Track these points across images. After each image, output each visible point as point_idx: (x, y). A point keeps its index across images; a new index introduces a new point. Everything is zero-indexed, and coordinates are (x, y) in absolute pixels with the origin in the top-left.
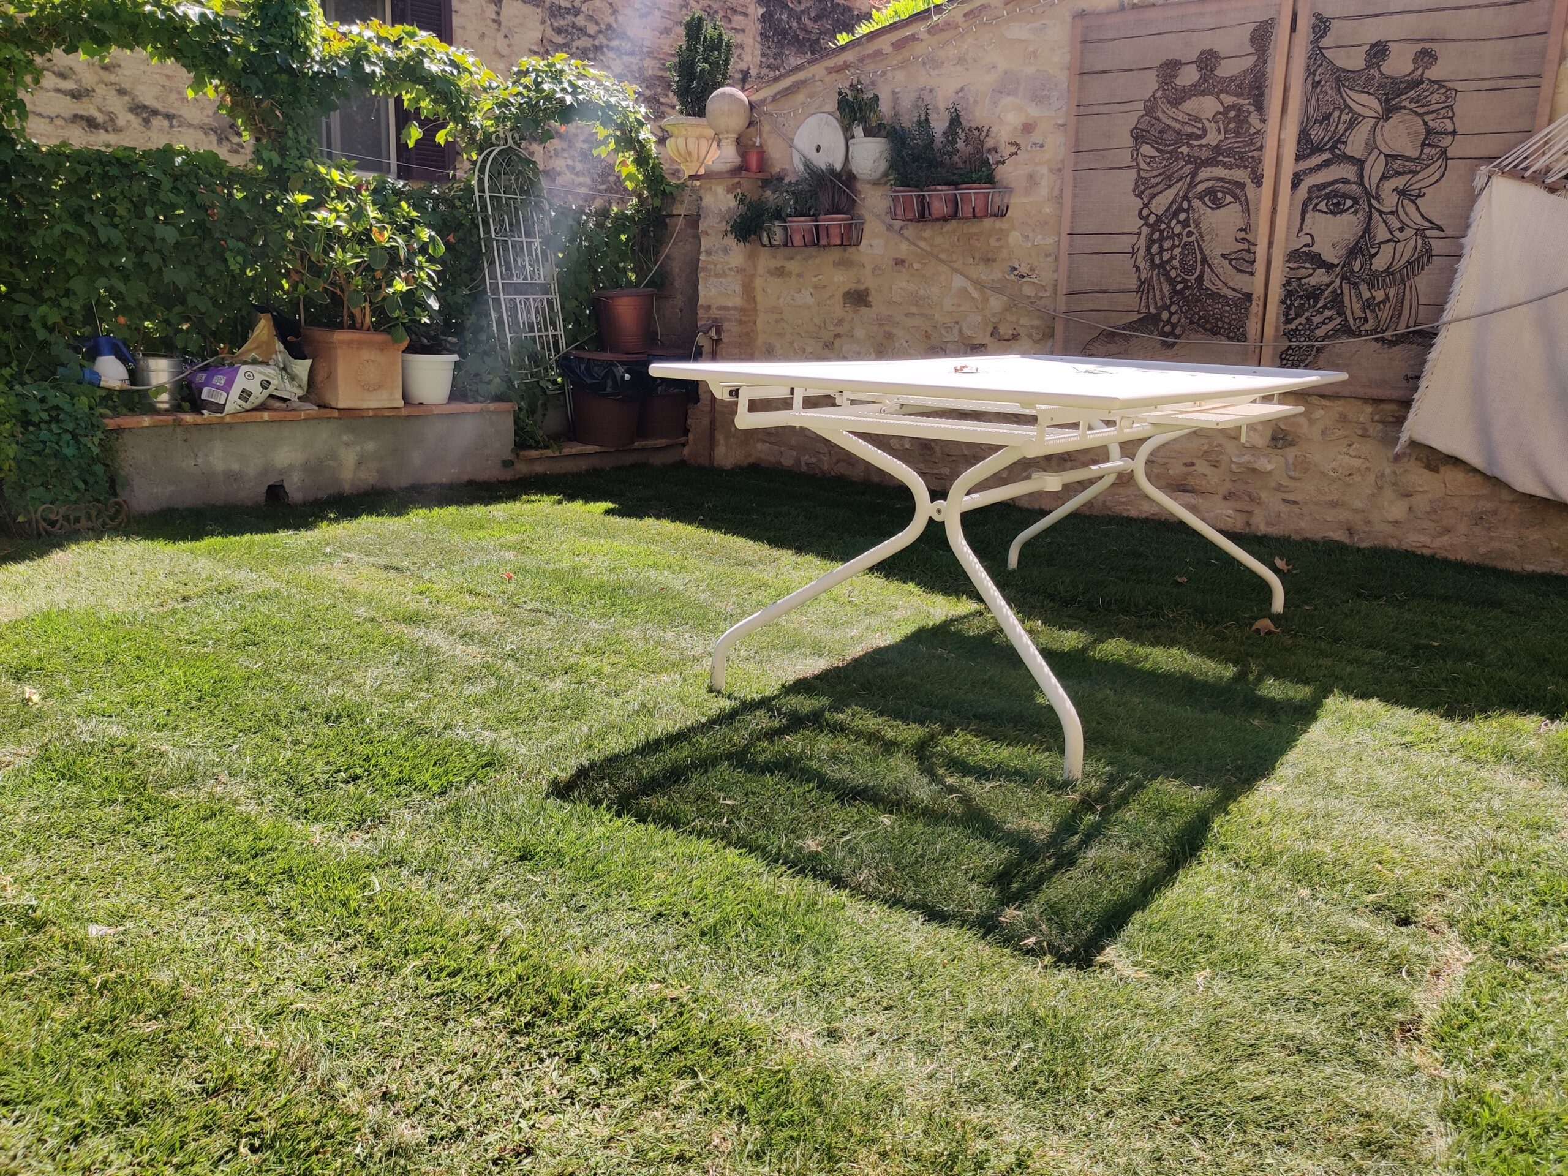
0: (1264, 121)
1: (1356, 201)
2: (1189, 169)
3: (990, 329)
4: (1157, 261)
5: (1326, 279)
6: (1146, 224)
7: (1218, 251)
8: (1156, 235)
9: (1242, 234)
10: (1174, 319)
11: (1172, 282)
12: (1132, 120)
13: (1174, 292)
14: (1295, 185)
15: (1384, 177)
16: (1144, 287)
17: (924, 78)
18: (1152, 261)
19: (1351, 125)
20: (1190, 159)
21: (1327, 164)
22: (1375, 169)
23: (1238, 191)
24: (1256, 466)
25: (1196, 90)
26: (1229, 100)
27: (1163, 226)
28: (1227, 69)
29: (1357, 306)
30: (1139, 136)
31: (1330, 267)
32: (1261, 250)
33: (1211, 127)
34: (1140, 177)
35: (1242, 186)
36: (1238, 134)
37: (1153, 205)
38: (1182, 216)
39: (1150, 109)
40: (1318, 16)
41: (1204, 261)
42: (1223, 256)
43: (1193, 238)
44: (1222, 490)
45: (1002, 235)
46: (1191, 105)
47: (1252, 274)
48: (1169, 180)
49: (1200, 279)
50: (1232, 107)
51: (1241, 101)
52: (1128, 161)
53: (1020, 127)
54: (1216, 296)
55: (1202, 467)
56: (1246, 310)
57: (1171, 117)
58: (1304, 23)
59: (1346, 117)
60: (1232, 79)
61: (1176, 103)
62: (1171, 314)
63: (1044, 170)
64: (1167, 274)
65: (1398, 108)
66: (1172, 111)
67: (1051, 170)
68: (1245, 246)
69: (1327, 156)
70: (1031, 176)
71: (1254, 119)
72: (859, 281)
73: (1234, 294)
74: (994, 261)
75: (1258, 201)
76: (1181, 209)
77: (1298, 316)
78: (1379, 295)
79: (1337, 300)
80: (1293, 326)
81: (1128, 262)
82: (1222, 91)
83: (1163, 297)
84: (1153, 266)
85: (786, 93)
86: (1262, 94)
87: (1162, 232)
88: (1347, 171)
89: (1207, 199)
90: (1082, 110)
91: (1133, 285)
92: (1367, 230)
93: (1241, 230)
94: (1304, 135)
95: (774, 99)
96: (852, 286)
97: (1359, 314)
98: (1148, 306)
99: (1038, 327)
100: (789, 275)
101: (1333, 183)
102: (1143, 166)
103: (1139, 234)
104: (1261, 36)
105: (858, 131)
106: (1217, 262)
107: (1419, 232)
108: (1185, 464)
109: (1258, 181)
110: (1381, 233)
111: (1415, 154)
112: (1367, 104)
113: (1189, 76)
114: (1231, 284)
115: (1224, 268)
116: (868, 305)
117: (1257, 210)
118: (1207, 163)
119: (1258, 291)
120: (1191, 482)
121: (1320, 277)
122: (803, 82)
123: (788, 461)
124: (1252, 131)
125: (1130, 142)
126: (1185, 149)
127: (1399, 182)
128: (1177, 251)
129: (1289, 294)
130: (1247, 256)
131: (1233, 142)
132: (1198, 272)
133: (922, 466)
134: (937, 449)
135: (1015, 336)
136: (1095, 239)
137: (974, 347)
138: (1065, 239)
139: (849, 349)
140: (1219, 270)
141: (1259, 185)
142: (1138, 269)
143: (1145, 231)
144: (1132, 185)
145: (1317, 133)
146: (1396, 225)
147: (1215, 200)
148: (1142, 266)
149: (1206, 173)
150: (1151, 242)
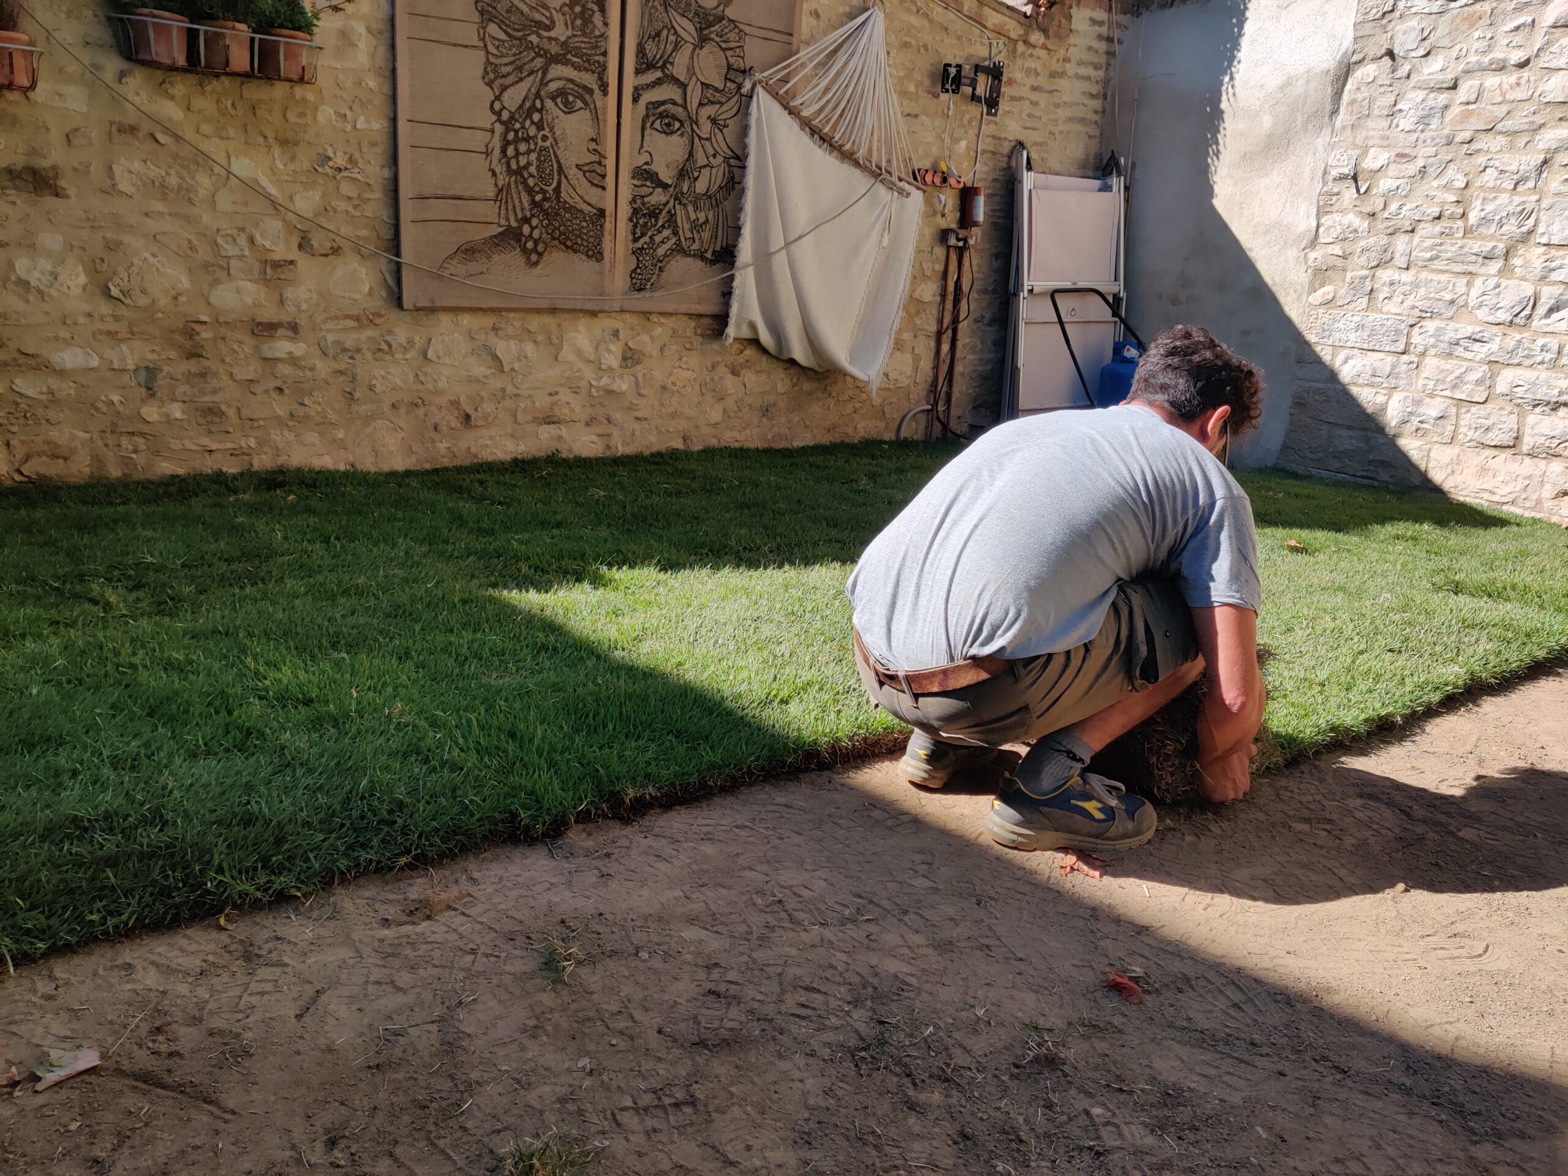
0: (606, 24)
1: (682, 125)
2: (539, 62)
3: (295, 240)
4: (514, 166)
5: (664, 199)
6: (499, 120)
7: (574, 161)
8: (511, 136)
9: (593, 145)
10: (536, 234)
11: (530, 191)
13: (534, 203)
14: (635, 100)
15: (701, 104)
16: (502, 194)
18: (508, 164)
19: (677, 46)
20: (541, 52)
21: (658, 82)
22: (694, 96)
23: (587, 97)
27: (517, 126)
29: (687, 226)
31: (665, 186)
32: (610, 163)
33: (558, 18)
34: (488, 62)
35: (590, 92)
36: (583, 32)
37: (506, 96)
38: (536, 117)
41: (560, 170)
42: (577, 166)
43: (547, 144)
45: (307, 108)
47: (604, 188)
48: (520, 71)
49: (557, 190)
54: (571, 209)
56: (602, 226)
59: (672, 38)
62: (533, 228)
64: (525, 182)
65: (709, 39)
68: (596, 158)
69: (659, 74)
70: (343, 34)
71: (597, 19)
72: (34, 152)
73: (590, 208)
74: (296, 144)
75: (605, 109)
76: (533, 108)
77: (643, 235)
78: (702, 217)
79: (672, 221)
80: (639, 245)
83: (522, 209)
84: (509, 171)
87: (516, 132)
88: (674, 93)
89: (559, 100)
92: (691, 154)
93: (592, 140)
94: (641, 50)
96: (20, 159)
97: (689, 235)
98: (508, 219)
99: (367, 239)
101: (664, 103)
102: (491, 48)
103: (493, 131)
106: (572, 172)
107: (727, 160)
109: (604, 88)
110: (701, 160)
111: (721, 86)
112: (686, 28)
114: (586, 198)
115: (580, 182)
116: (57, 193)
117: (605, 121)
118: (557, 59)
120: (556, 412)
121: (658, 197)
124: (597, 33)
126: (534, 38)
127: (711, 111)
128: (533, 156)
129: (635, 212)
130: (599, 169)
131: (579, 42)
132: (555, 184)
133: (206, 441)
134: (231, 413)
135: (336, 251)
136: (440, 132)
137: (276, 265)
138: (403, 126)
139: (29, 267)
140: (574, 182)
141: (605, 93)
142: (494, 174)
143: (499, 128)
144: (481, 72)
145: (650, 47)
146: (711, 151)
147: (566, 103)
148: (498, 171)
149: (556, 70)
150: (505, 143)
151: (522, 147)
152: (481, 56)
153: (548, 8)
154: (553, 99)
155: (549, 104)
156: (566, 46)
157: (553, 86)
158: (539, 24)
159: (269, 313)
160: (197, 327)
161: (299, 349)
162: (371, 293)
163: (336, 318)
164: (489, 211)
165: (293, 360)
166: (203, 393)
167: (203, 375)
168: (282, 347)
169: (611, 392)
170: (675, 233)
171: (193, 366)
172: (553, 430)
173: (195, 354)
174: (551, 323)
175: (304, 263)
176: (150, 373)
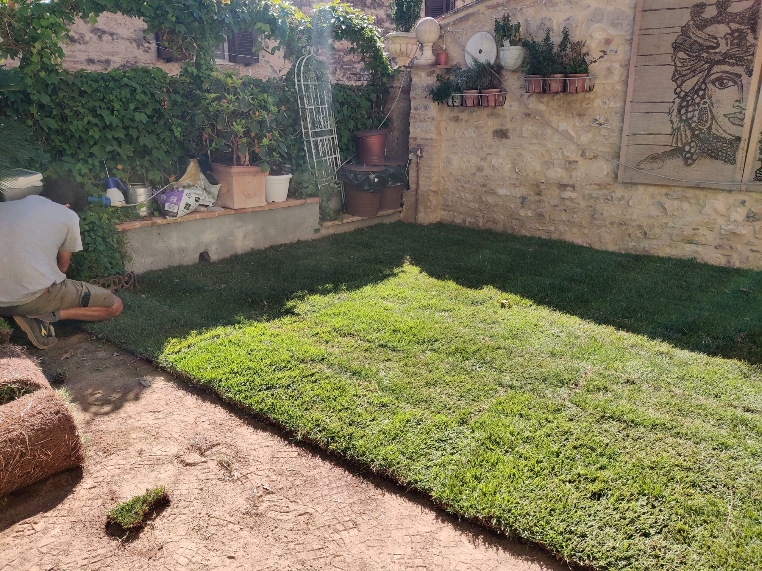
0: (756, 39)
2: (707, 66)
3: (580, 152)
4: (684, 118)
6: (679, 97)
7: (722, 113)
8: (684, 104)
9: (738, 104)
10: (693, 150)
11: (692, 130)
12: (673, 38)
16: (676, 132)
17: (545, 13)
18: (681, 117)
20: (708, 61)
23: (736, 79)
24: (737, 231)
25: (715, 21)
26: (734, 26)
27: (689, 98)
28: (735, 8)
30: (677, 47)
32: (749, 113)
33: (722, 42)
34: (676, 70)
35: (739, 76)
36: (738, 46)
37: (684, 86)
38: (701, 93)
39: (684, 32)
41: (713, 118)
42: (725, 115)
43: (707, 105)
44: (715, 243)
45: (590, 101)
46: (711, 29)
47: (742, 126)
48: (694, 72)
49: (710, 128)
50: (737, 30)
51: (742, 27)
52: (669, 60)
53: (603, 41)
54: (718, 138)
55: (703, 231)
56: (737, 146)
57: (697, 36)
60: (737, 14)
61: (701, 28)
62: (691, 147)
63: (617, 65)
64: (690, 126)
66: (699, 33)
67: (621, 65)
68: (739, 110)
70: (609, 69)
71: (750, 38)
72: (502, 125)
73: (730, 137)
74: (584, 115)
75: (749, 84)
81: (665, 118)
82: (731, 21)
83: (686, 138)
84: (681, 120)
85: (461, 20)
86: (756, 23)
87: (688, 101)
89: (717, 83)
90: (643, 32)
91: (669, 130)
93: (737, 101)
95: (454, 23)
96: (498, 127)
98: (677, 143)
99: (609, 153)
100: (461, 120)
102: (678, 64)
103: (674, 102)
105: (507, 43)
106: (721, 119)
108: (694, 229)
109: (750, 73)
113: (711, 12)
114: (728, 132)
115: (725, 123)
116: (507, 137)
117: (748, 90)
118: (719, 62)
119: (745, 136)
120: (696, 238)
122: (472, 14)
123: (458, 220)
124: (748, 44)
125: (671, 51)
126: (705, 55)
128: (696, 113)
130: (740, 116)
131: (736, 51)
132: (708, 125)
133: (537, 225)
134: (547, 217)
135: (595, 157)
136: (647, 105)
137: (570, 162)
138: (628, 105)
139: (496, 162)
140: (721, 124)
141: (750, 76)
142: (672, 122)
143: (678, 101)
144: (671, 75)
147: (721, 85)
148: (674, 121)
149: (717, 68)
150: (681, 107)
151: (691, 109)
152: (672, 68)
153: (716, 38)
154: (713, 82)
155: (710, 86)
156: (725, 55)
157: (713, 77)
158: (709, 47)
159: (565, 181)
160: (540, 184)
161: (573, 195)
162: (607, 175)
163: (591, 184)
165: (571, 199)
166: (539, 208)
167: (540, 202)
168: (568, 194)
169: (734, 233)
171: (537, 198)
172: (693, 247)
173: (539, 194)
174: (701, 194)
175: (581, 162)
176: (524, 199)
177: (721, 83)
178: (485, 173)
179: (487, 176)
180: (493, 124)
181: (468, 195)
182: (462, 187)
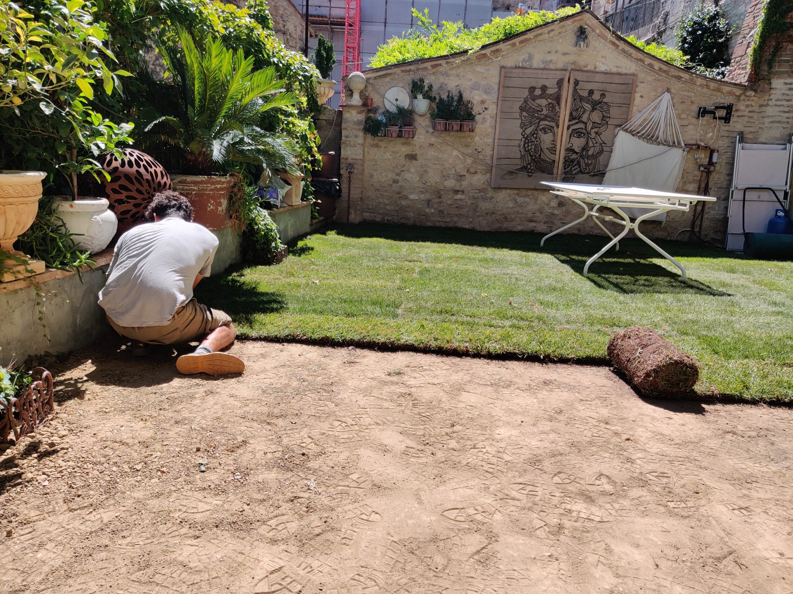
0: (560, 109)
1: (584, 134)
2: (537, 121)
3: (466, 170)
4: (527, 149)
5: (576, 157)
6: (524, 137)
7: (545, 147)
8: (527, 141)
10: (532, 168)
11: (531, 156)
12: (520, 103)
13: (532, 159)
14: (568, 129)
15: (592, 128)
16: (523, 157)
17: (442, 79)
18: (525, 149)
19: (584, 112)
20: (538, 118)
21: (577, 123)
22: (589, 126)
25: (540, 97)
26: (550, 101)
27: (529, 138)
28: (550, 91)
29: (584, 165)
30: (522, 109)
31: (577, 153)
32: (558, 147)
33: (544, 109)
34: (522, 122)
35: (553, 128)
36: (552, 111)
37: (526, 131)
38: (535, 136)
39: (526, 101)
40: (576, 80)
41: (541, 150)
42: (547, 148)
43: (538, 143)
44: (543, 221)
45: (472, 138)
46: (539, 101)
47: (555, 154)
48: (531, 124)
49: (540, 155)
50: (551, 103)
51: (553, 102)
53: (480, 101)
54: (544, 161)
55: (538, 214)
56: (554, 165)
57: (532, 104)
58: (572, 81)
59: (582, 110)
60: (551, 95)
61: (534, 100)
62: (531, 166)
63: (488, 117)
64: (530, 154)
65: (596, 109)
66: (533, 102)
67: (492, 118)
68: (554, 146)
69: (577, 121)
70: (484, 119)
71: (557, 108)
72: (412, 151)
73: (550, 160)
74: (469, 146)
75: (558, 133)
76: (534, 133)
77: (568, 167)
78: (590, 162)
79: (579, 163)
80: (566, 170)
81: (517, 149)
82: (548, 98)
83: (528, 161)
84: (525, 151)
85: (381, 77)
86: (560, 101)
87: (529, 140)
88: (582, 126)
90: (504, 99)
92: (587, 143)
93: (552, 141)
94: (571, 114)
95: (375, 78)
96: (409, 152)
97: (584, 167)
98: (524, 164)
99: (485, 169)
100: (381, 147)
101: (578, 129)
102: (523, 119)
103: (521, 140)
104: (560, 83)
106: (546, 151)
107: (600, 144)
108: (533, 213)
109: (558, 126)
110: (591, 144)
111: (599, 122)
112: (588, 107)
113: (538, 92)
114: (549, 157)
116: (416, 160)
117: (557, 135)
118: (543, 119)
119: (557, 160)
120: (534, 219)
121: (574, 156)
122: (390, 74)
124: (557, 111)
125: (519, 111)
126: (536, 115)
127: (595, 130)
128: (533, 146)
129: (566, 161)
130: (554, 149)
131: (551, 114)
132: (539, 153)
133: (439, 218)
134: (445, 212)
135: (476, 173)
136: (507, 141)
137: (460, 176)
138: (496, 140)
139: (408, 176)
140: (546, 153)
141: (558, 128)
142: (521, 152)
143: (523, 139)
145: (574, 114)
146: (595, 142)
149: (542, 123)
150: (525, 143)
151: (530, 144)
152: (520, 121)
153: (541, 106)
154: (541, 130)
155: (539, 132)
156: (546, 116)
157: (541, 127)
158: (538, 111)
159: (457, 188)
160: (440, 191)
161: (463, 197)
162: (484, 183)
163: (474, 190)
164: (519, 162)
165: (461, 200)
166: (439, 207)
167: (440, 202)
168: (459, 196)
169: (553, 214)
170: (580, 167)
171: (438, 200)
172: (533, 224)
173: (440, 197)
174: (536, 193)
175: (467, 175)
176: (429, 201)
177: (545, 131)
178: (400, 184)
179: (401, 186)
180: (405, 150)
181: (385, 201)
182: (381, 195)
